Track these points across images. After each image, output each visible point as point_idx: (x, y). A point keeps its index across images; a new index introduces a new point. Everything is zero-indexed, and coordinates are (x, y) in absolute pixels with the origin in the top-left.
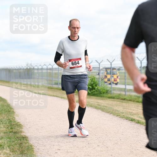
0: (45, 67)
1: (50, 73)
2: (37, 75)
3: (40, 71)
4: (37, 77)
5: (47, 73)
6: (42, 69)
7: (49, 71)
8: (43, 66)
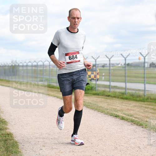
0: (30, 64)
1: (35, 70)
2: (22, 72)
3: (25, 68)
4: (22, 74)
5: (32, 70)
6: (27, 66)
7: (34, 68)
8: (28, 63)
